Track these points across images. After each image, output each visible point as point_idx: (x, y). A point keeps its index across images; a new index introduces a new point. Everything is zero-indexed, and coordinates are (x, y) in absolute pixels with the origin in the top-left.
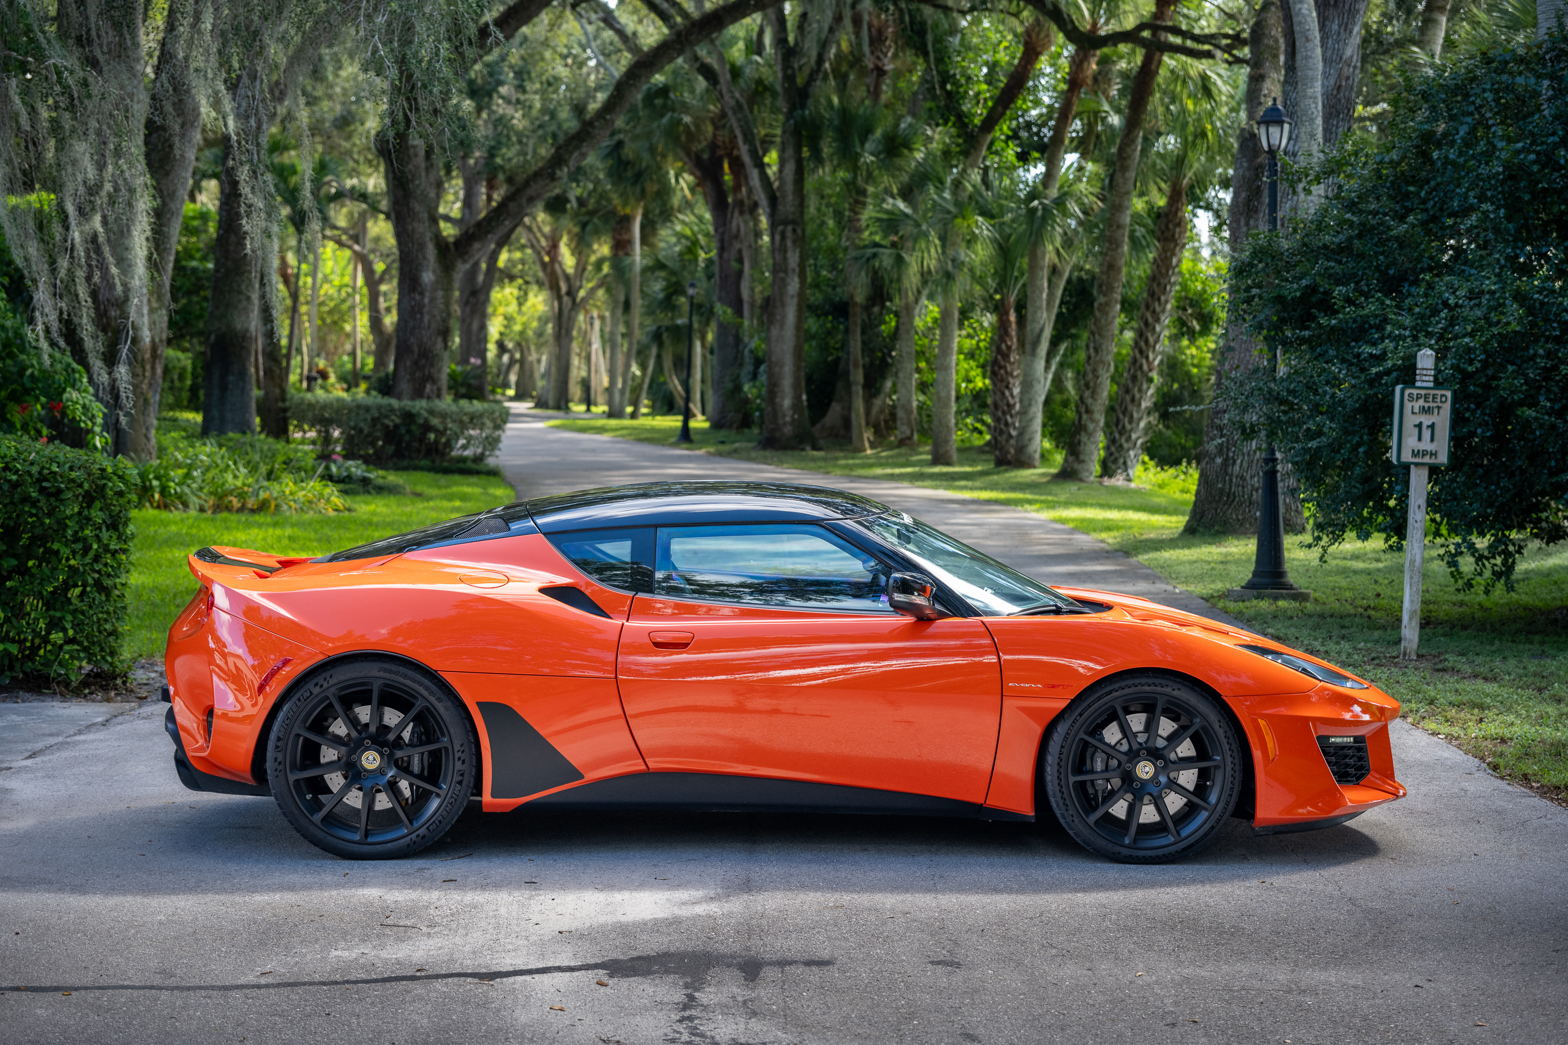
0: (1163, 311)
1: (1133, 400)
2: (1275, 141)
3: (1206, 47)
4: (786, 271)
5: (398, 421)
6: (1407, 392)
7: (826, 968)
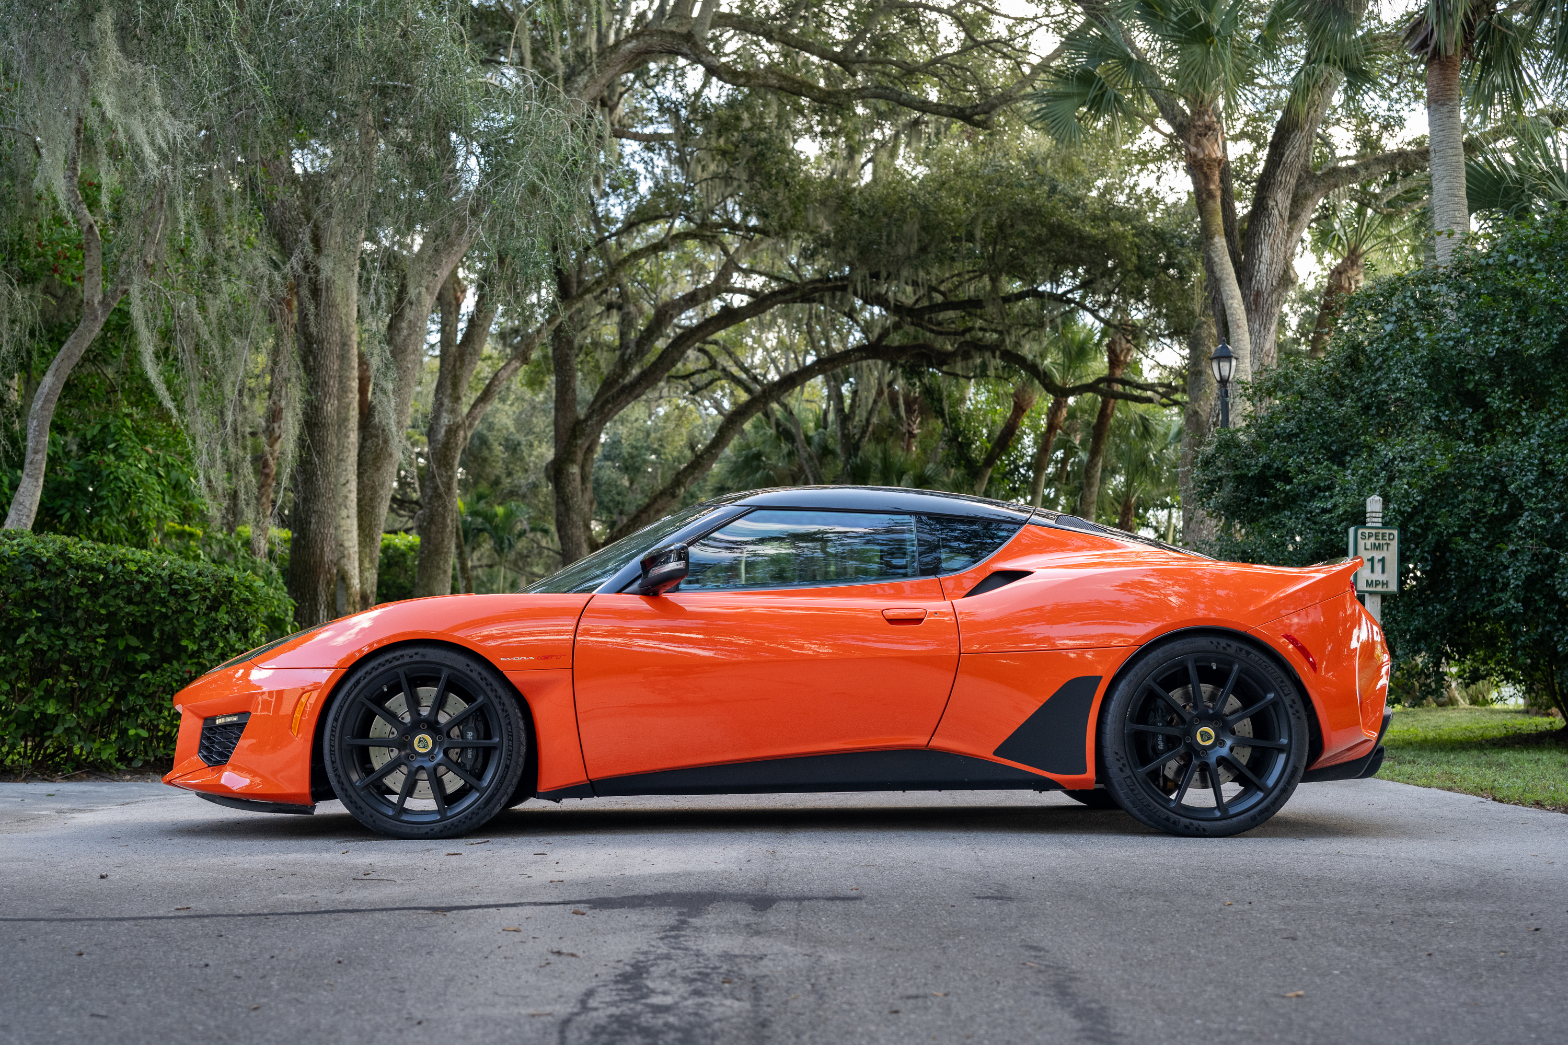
2: (1225, 373)
3: (1149, 393)
6: (1360, 532)
7: (851, 902)
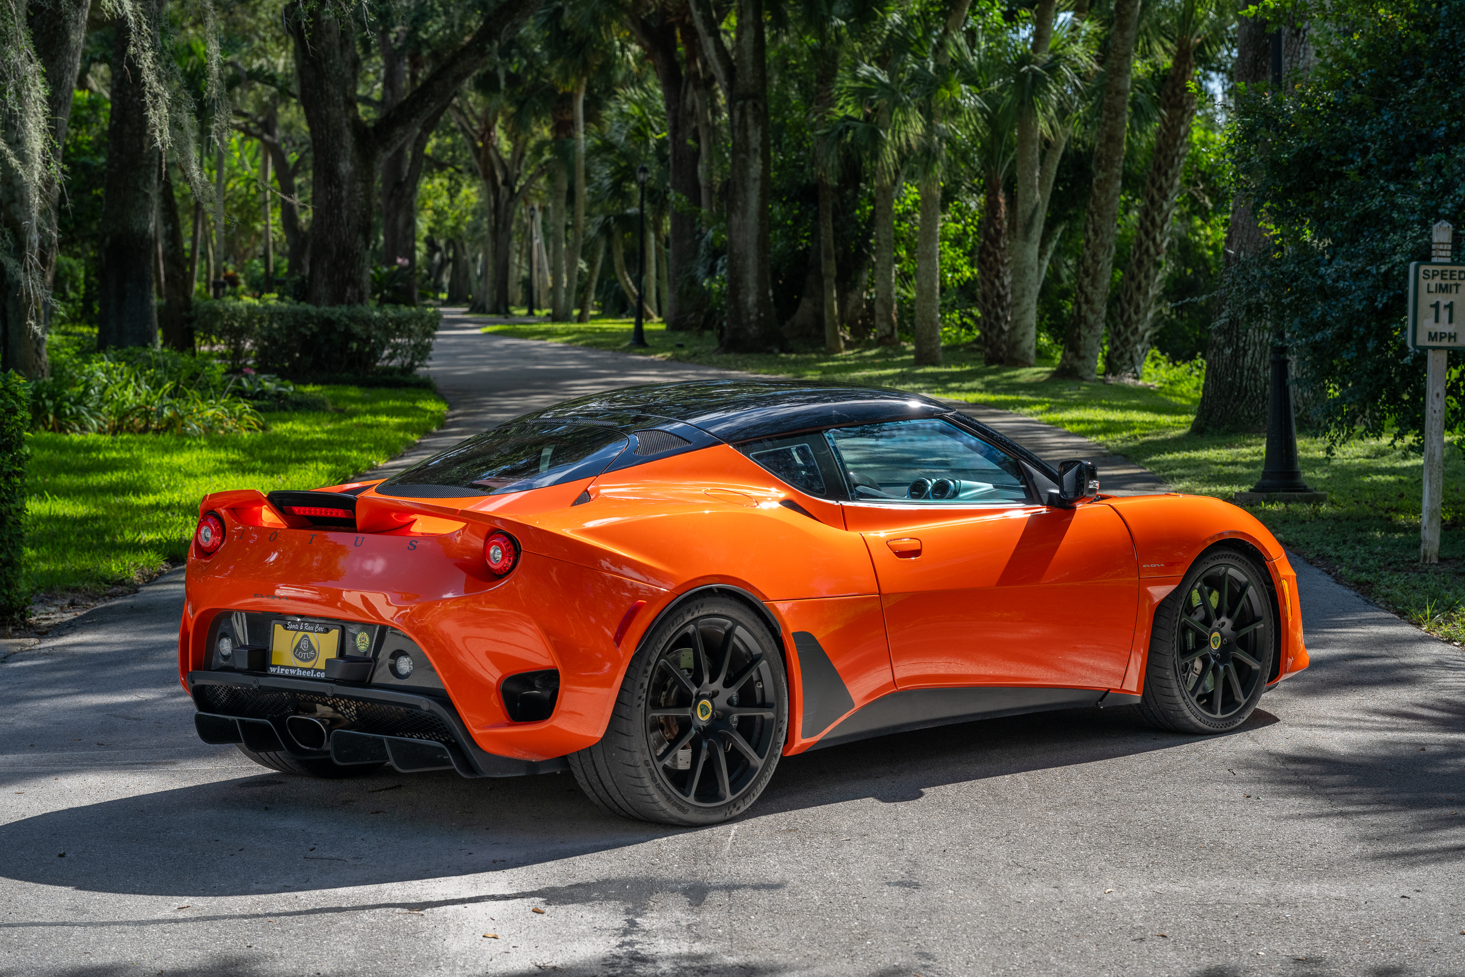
0: (1171, 187)
1: (1139, 288)
4: (747, 152)
5: (315, 329)
6: (1423, 268)
7: (775, 892)
